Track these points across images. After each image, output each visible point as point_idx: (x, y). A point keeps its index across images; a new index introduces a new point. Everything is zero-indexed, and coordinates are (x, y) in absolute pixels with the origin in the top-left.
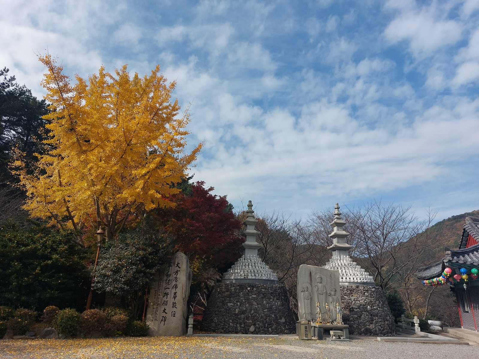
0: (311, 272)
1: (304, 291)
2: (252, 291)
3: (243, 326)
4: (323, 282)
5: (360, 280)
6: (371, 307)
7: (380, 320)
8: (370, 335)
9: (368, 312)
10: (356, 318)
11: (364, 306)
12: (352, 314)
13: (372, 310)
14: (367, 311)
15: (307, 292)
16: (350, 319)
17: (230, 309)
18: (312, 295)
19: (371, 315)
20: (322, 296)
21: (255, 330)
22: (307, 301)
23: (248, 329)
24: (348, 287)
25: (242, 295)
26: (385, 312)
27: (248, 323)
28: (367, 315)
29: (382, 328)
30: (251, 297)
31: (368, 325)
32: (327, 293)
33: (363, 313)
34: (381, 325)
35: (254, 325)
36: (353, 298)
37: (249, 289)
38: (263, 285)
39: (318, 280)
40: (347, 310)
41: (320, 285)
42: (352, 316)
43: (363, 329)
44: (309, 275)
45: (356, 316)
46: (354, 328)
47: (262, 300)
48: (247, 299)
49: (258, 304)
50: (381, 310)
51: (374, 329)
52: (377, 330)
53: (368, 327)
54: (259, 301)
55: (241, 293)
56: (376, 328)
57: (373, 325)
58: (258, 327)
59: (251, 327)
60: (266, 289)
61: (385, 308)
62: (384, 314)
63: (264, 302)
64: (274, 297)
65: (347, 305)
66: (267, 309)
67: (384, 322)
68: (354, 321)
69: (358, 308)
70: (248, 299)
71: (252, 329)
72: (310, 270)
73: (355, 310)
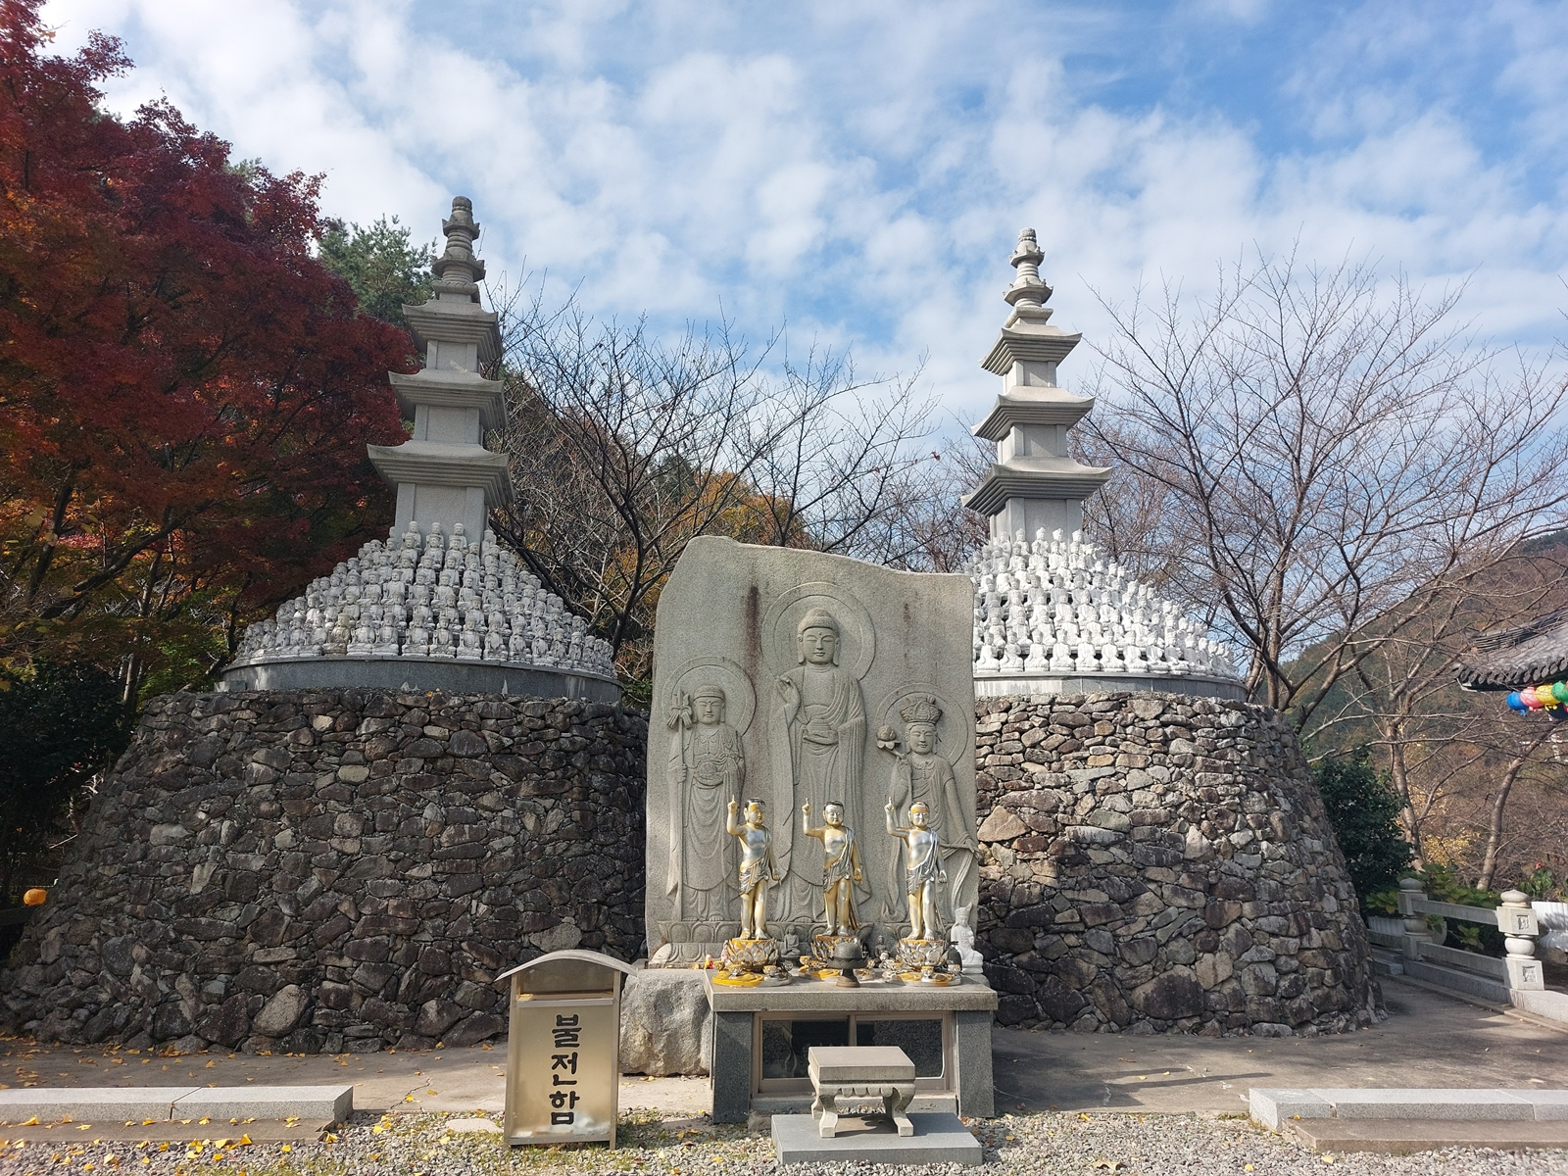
0: (754, 591)
1: (687, 721)
2: (348, 736)
3: (216, 987)
4: (845, 656)
5: (1144, 663)
6: (1213, 834)
7: (1273, 922)
8: (1196, 1030)
9: (1186, 869)
10: (1096, 912)
11: (1162, 825)
12: (1071, 882)
13: (1217, 851)
14: (1177, 861)
15: (711, 731)
16: (1058, 918)
17: (155, 865)
18: (750, 752)
19: (1210, 890)
20: (826, 755)
21: (304, 1020)
22: (707, 795)
23: (252, 1014)
24: (1052, 702)
25: (262, 768)
26: (1311, 868)
27: (267, 965)
28: (1179, 890)
29: (1282, 974)
30: (324, 781)
31: (1182, 957)
32: (871, 736)
33: (1153, 873)
34: (1278, 956)
35: (307, 978)
36: (1082, 777)
37: (323, 722)
38: (440, 701)
39: (808, 643)
40: (1040, 855)
41: (818, 679)
42: (1069, 894)
43: (1149, 987)
44: (740, 607)
45: (1099, 897)
46: (1080, 981)
47: (412, 802)
48: (294, 796)
49: (368, 829)
50: (1282, 851)
51: (1227, 989)
52: (1251, 991)
53: (1182, 971)
54: (383, 806)
55: (261, 754)
56: (1238, 978)
57: (1222, 957)
58: (329, 991)
59: (281, 995)
60: (457, 720)
61: (1308, 841)
62: (1302, 880)
63: (428, 812)
64: (518, 778)
65: (1037, 825)
66: (441, 859)
67: (1301, 935)
68: (1086, 935)
69: (1114, 844)
70: (302, 794)
71: (282, 1009)
72: (752, 572)
73: (1097, 856)
